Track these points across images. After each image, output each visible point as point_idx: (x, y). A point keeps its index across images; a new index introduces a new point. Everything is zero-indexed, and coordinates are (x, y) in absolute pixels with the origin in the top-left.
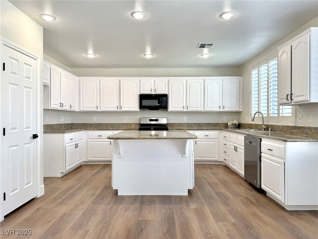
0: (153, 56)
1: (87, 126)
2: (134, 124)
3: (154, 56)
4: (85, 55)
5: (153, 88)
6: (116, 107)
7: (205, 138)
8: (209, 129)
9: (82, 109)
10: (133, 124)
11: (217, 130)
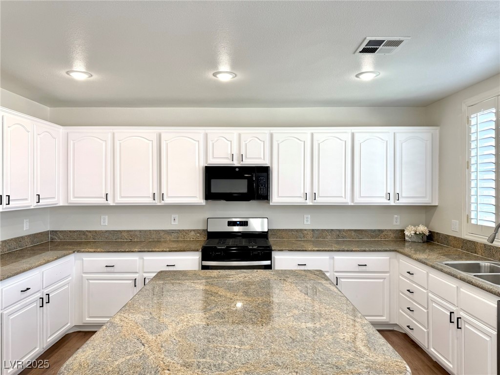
0: (236, 76)
1: (87, 236)
2: (194, 230)
3: (240, 76)
4: (63, 73)
5: (235, 152)
6: (151, 196)
7: (358, 270)
8: (367, 249)
9: (74, 200)
10: (191, 231)
11: (386, 251)
